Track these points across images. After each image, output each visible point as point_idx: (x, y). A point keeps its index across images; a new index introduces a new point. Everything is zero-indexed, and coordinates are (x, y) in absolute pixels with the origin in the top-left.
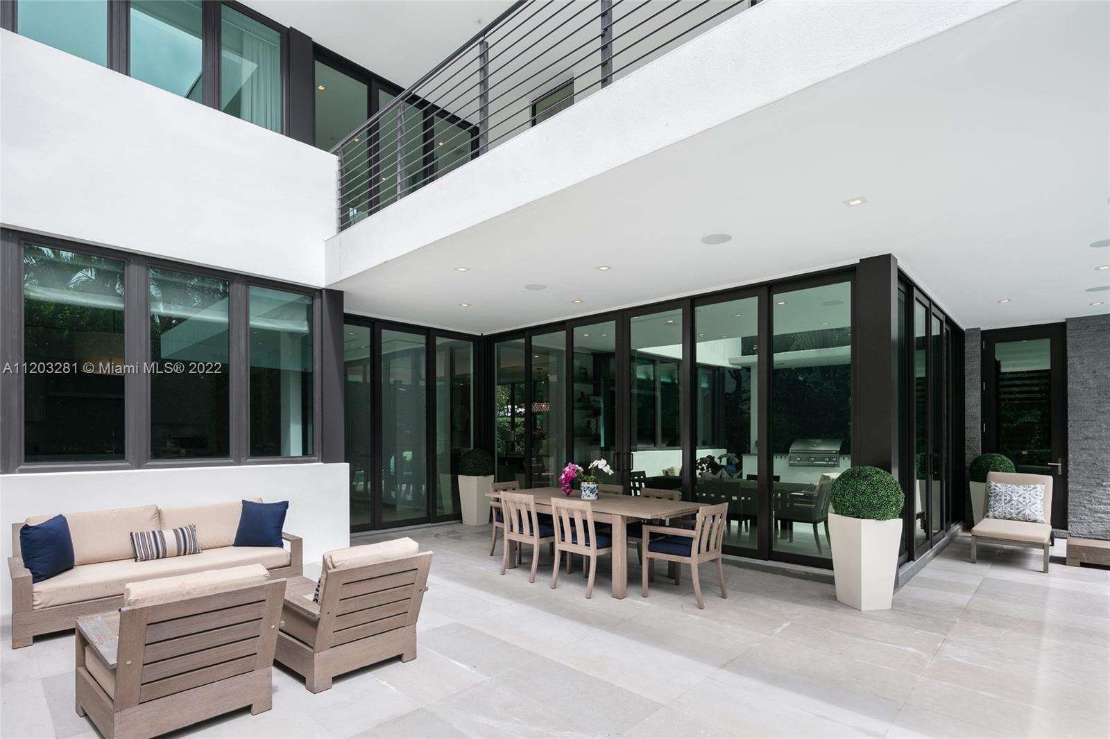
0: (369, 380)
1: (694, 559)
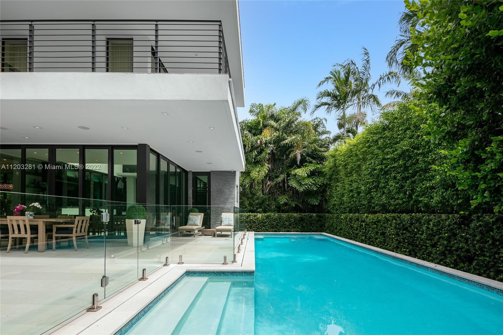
1: (74, 235)
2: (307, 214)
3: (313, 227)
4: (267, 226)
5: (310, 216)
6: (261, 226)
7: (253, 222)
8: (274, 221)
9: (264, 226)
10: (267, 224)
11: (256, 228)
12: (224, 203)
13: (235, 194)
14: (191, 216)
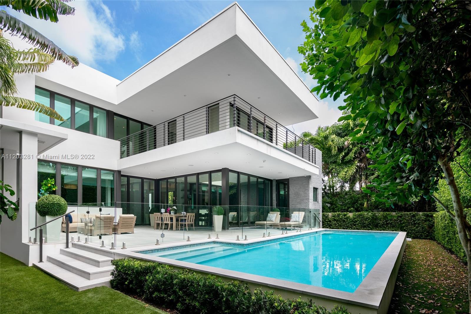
0: (127, 190)
1: (187, 223)
2: (408, 213)
3: (417, 228)
4: (358, 225)
5: (412, 214)
6: (351, 225)
7: (342, 221)
8: (366, 220)
9: (355, 225)
10: (358, 223)
11: (346, 226)
12: (300, 204)
13: (310, 195)
14: (269, 214)
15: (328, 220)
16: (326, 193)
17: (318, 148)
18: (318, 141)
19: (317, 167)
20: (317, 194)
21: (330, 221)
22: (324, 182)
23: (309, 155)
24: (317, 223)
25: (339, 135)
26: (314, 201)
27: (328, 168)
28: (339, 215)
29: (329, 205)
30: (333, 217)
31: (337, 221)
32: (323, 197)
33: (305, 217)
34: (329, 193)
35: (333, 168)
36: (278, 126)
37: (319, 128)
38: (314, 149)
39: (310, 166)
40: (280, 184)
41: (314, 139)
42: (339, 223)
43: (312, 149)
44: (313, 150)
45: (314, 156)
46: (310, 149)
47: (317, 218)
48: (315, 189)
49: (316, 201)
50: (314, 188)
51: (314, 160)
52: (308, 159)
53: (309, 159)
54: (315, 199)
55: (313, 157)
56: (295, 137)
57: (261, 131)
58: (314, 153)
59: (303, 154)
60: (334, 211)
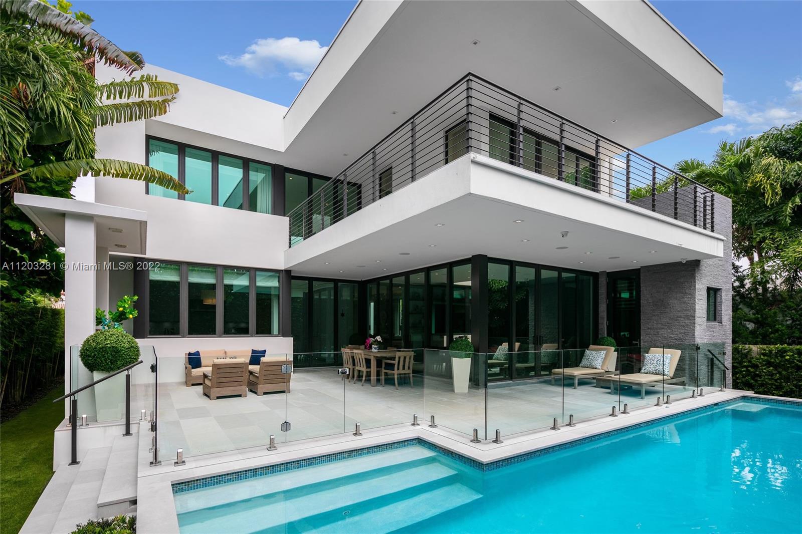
1: (396, 372)
12: (669, 328)
13: (697, 307)
14: (587, 352)
15: (750, 362)
16: (742, 296)
17: (721, 193)
18: (719, 176)
19: (718, 239)
20: (718, 304)
21: (755, 366)
22: (737, 272)
23: (695, 211)
24: (717, 375)
25: (782, 154)
26: (708, 319)
27: (750, 239)
28: (782, 352)
29: (751, 326)
30: (764, 355)
31: (776, 366)
32: (735, 308)
33: (681, 359)
34: (751, 299)
35: (764, 239)
36: (601, 143)
37: (724, 146)
38: (709, 194)
39: (696, 236)
40: (619, 282)
41: (709, 174)
42: (784, 373)
43: (702, 196)
44: (705, 198)
45: (709, 212)
46: (698, 194)
47: (716, 362)
48: (713, 293)
49: (715, 320)
50: (709, 289)
51: (708, 221)
52: (692, 220)
53: (695, 221)
54: (713, 314)
55: (705, 215)
56: (654, 168)
57: (569, 169)
58: (709, 203)
59: (676, 209)
60: (765, 340)
